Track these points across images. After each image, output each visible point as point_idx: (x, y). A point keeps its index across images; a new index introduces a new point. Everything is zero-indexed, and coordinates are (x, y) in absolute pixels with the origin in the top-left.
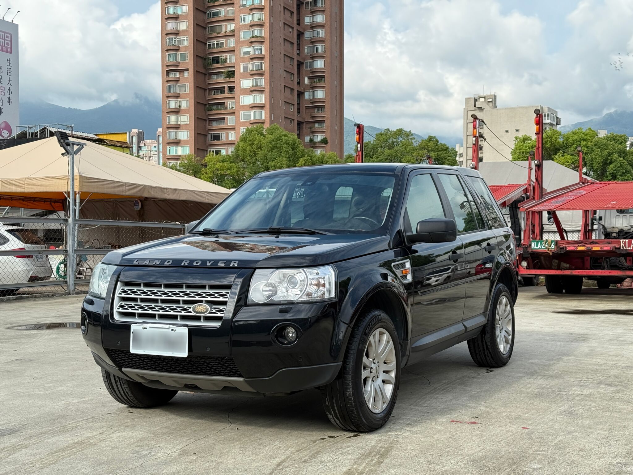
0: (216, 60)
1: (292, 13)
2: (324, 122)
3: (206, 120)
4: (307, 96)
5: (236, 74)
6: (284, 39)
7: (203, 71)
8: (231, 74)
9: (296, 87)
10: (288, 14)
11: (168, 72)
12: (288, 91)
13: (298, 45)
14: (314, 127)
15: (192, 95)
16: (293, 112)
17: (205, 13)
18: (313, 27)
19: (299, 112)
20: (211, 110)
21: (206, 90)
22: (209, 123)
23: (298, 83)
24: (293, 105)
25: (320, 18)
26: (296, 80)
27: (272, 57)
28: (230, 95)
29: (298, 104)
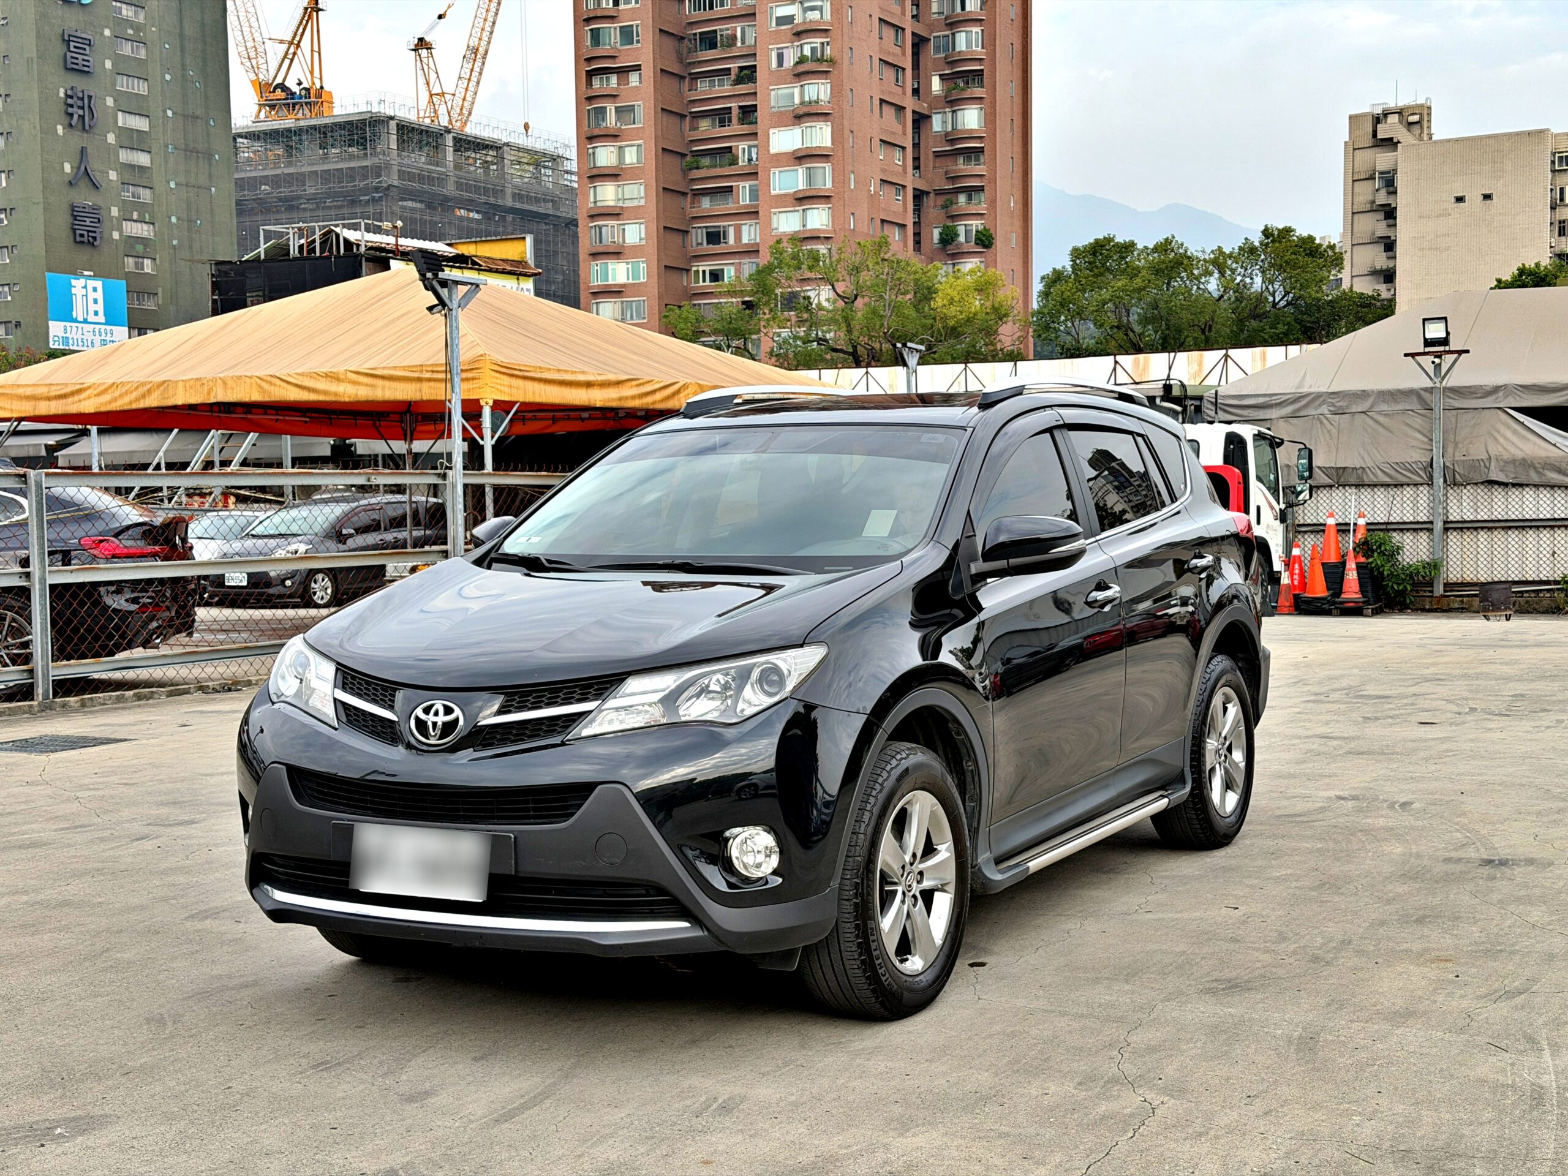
0: (710, 41)
2: (981, 189)
3: (684, 194)
4: (937, 123)
5: (760, 74)
7: (676, 68)
8: (748, 74)
9: (910, 103)
11: (590, 74)
12: (888, 111)
14: (955, 203)
15: (650, 132)
16: (904, 166)
19: (917, 167)
20: (698, 168)
21: (685, 116)
22: (693, 202)
23: (916, 92)
24: (904, 148)
26: (909, 85)
28: (746, 129)
29: (916, 146)
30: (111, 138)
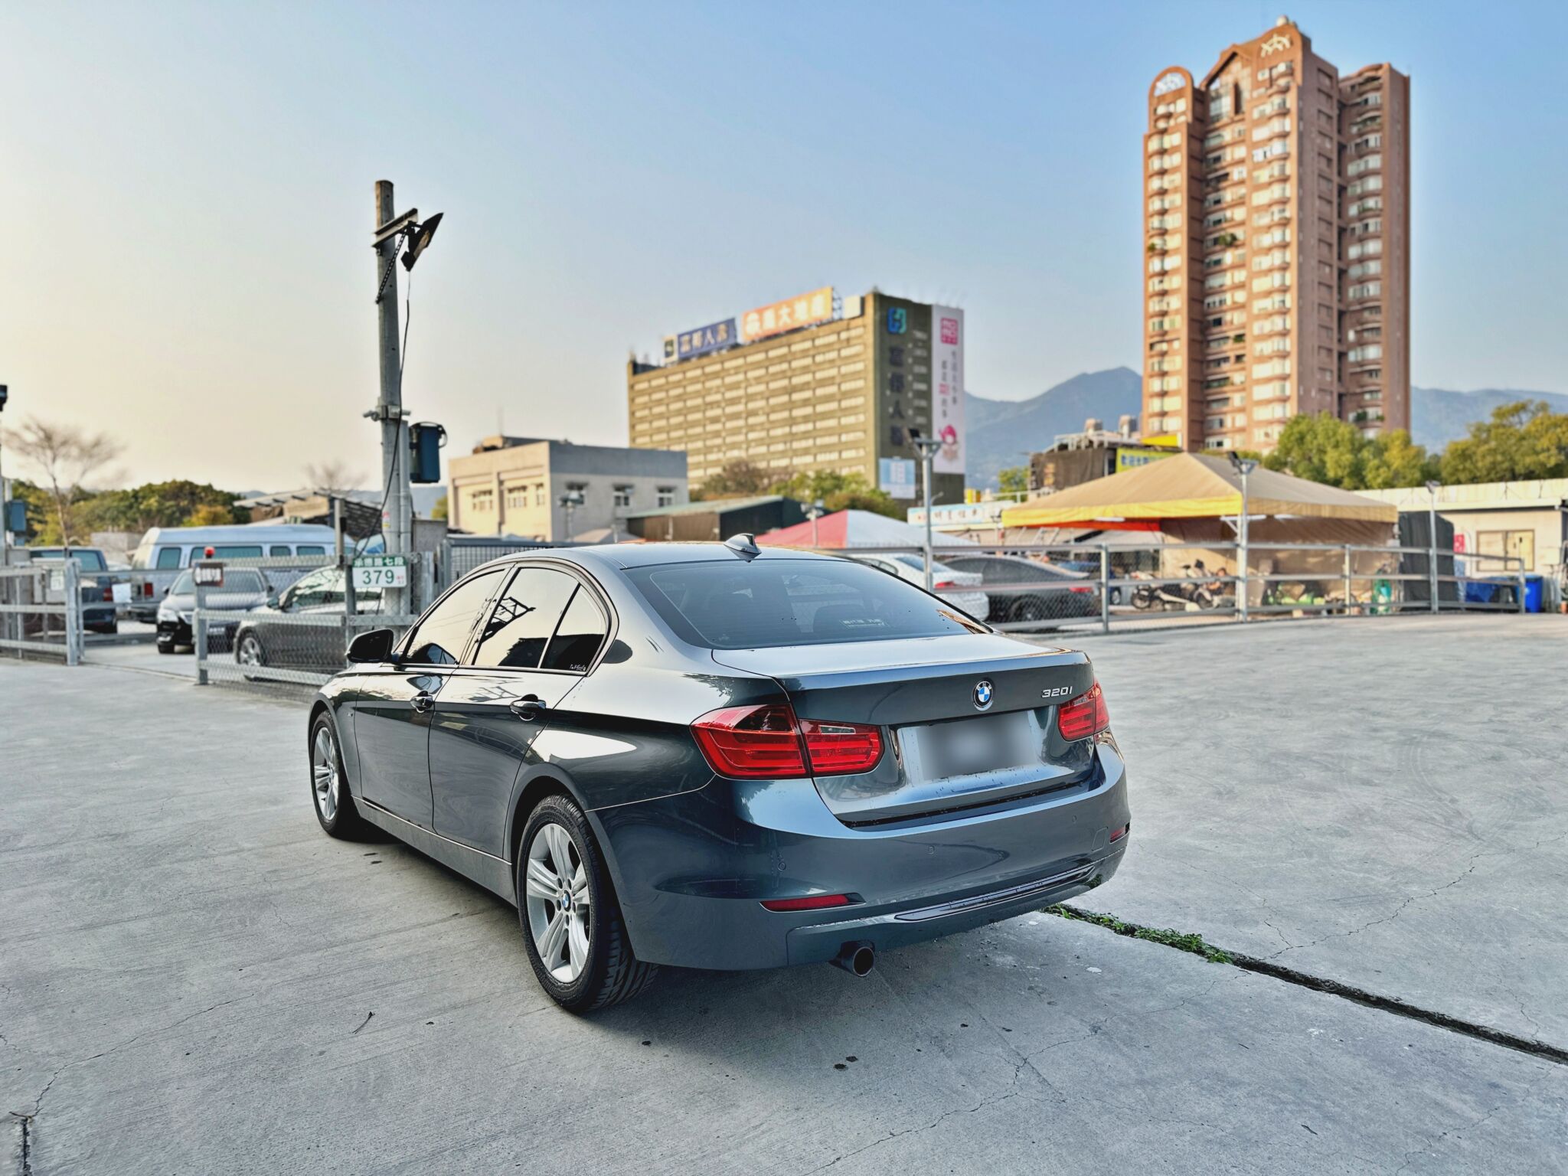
0: (1218, 322)
1: (1330, 245)
2: (1377, 391)
3: (1203, 403)
4: (1352, 356)
5: (1248, 338)
6: (1320, 283)
7: (1199, 337)
8: (1239, 338)
9: (1336, 347)
10: (1325, 249)
11: (1152, 346)
12: (1324, 353)
13: (1340, 288)
14: (1363, 399)
15: (1185, 371)
16: (1332, 382)
17: (1202, 262)
18: (1362, 260)
19: (1340, 378)
20: (1209, 389)
21: (1204, 362)
22: (1208, 406)
23: (1340, 341)
24: (1331, 371)
25: (1373, 247)
26: (1335, 335)
27: (1300, 309)
28: (1238, 366)
29: (1340, 370)
30: (910, 395)
